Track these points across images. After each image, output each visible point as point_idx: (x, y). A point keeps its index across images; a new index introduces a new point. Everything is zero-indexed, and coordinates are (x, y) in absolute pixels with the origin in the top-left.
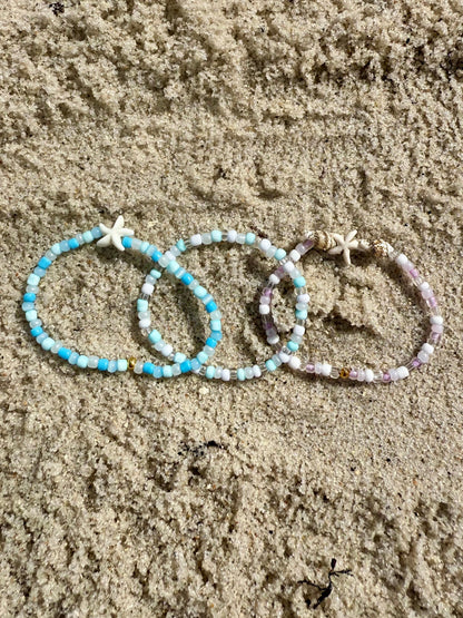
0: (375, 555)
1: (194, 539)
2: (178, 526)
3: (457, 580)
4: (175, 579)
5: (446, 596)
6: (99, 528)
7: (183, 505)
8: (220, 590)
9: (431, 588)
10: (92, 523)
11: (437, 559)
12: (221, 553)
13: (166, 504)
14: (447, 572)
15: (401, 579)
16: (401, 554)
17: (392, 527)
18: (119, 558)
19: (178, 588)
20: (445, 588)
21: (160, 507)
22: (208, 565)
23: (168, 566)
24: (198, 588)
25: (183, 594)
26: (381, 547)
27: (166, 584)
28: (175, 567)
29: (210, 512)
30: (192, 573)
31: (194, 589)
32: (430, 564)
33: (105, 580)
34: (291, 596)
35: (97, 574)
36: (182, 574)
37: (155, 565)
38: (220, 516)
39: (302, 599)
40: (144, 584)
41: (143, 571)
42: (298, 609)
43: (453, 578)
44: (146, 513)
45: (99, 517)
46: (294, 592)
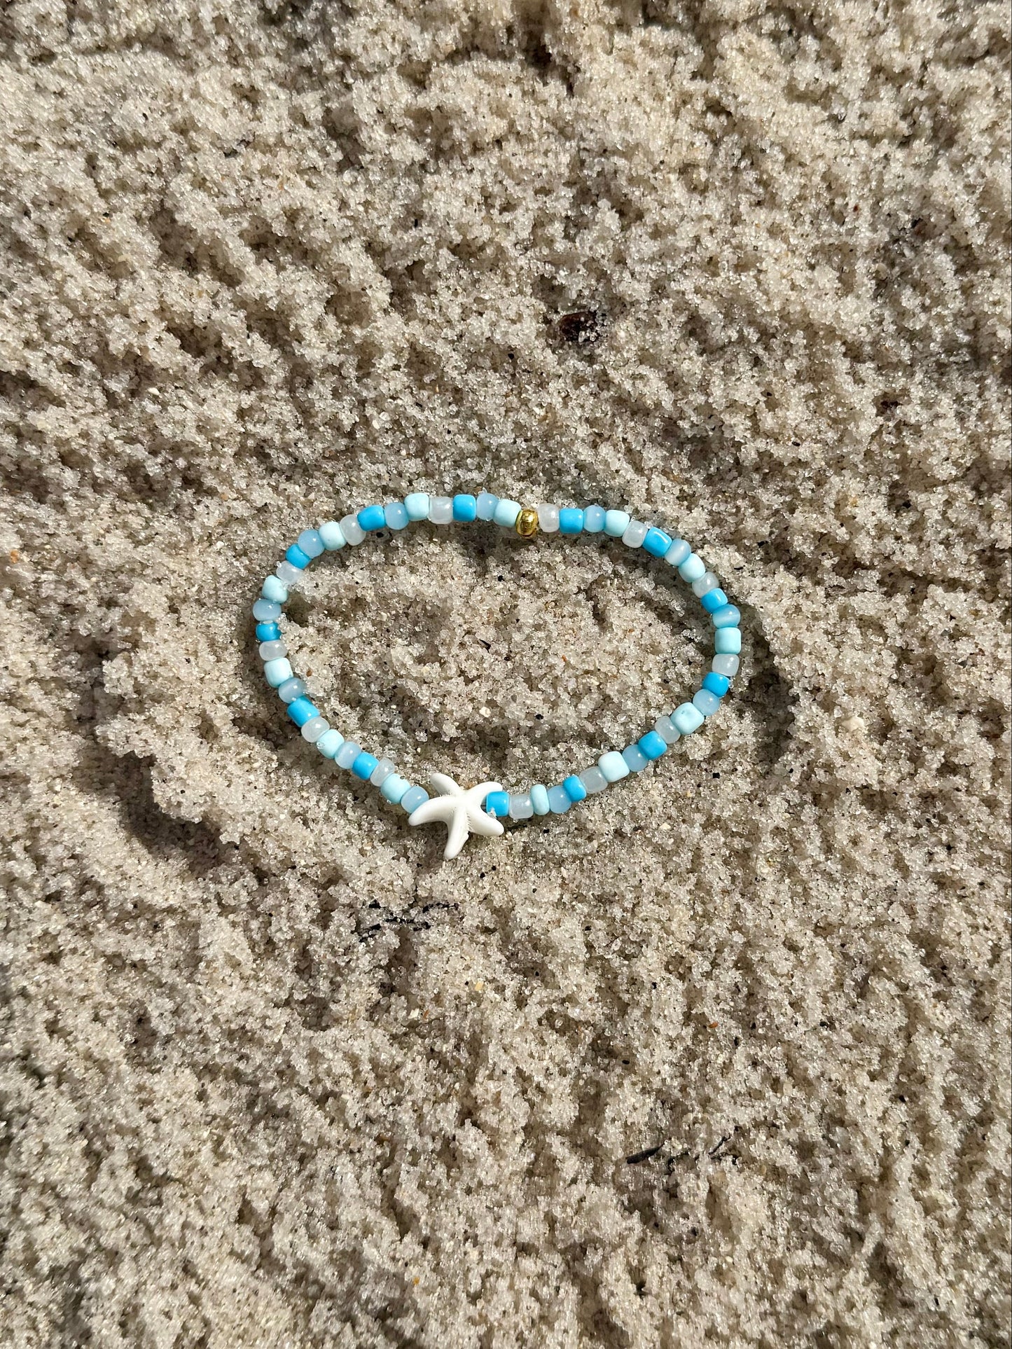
0: (802, 1187)
1: (380, 1141)
2: (342, 1110)
3: (989, 1245)
4: (333, 1226)
5: (960, 1278)
6: (160, 1109)
7: (354, 1061)
8: (437, 1252)
9: (926, 1260)
10: (144, 1095)
11: (947, 1198)
12: (440, 1170)
13: (314, 1056)
14: (970, 1226)
15: (857, 1238)
16: (860, 1184)
17: (842, 1123)
18: (205, 1179)
19: (340, 1246)
20: (960, 1262)
21: (301, 1065)
22: (408, 1194)
23: (318, 1197)
24: (385, 1244)
25: (350, 1260)
26: (816, 1168)
27: (313, 1238)
28: (334, 1200)
29: (418, 1081)
30: (372, 1215)
31: (377, 1247)
32: (929, 1208)
33: (173, 1221)
34: (599, 1269)
35: (156, 1210)
36: (349, 1213)
37: (289, 1196)
38: (442, 1092)
39: (626, 1277)
40: (263, 1236)
41: (262, 1206)
42: (612, 1294)
43: (982, 1240)
44: (268, 1079)
45: (160, 1084)
46: (605, 1259)
